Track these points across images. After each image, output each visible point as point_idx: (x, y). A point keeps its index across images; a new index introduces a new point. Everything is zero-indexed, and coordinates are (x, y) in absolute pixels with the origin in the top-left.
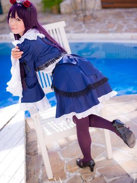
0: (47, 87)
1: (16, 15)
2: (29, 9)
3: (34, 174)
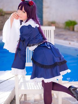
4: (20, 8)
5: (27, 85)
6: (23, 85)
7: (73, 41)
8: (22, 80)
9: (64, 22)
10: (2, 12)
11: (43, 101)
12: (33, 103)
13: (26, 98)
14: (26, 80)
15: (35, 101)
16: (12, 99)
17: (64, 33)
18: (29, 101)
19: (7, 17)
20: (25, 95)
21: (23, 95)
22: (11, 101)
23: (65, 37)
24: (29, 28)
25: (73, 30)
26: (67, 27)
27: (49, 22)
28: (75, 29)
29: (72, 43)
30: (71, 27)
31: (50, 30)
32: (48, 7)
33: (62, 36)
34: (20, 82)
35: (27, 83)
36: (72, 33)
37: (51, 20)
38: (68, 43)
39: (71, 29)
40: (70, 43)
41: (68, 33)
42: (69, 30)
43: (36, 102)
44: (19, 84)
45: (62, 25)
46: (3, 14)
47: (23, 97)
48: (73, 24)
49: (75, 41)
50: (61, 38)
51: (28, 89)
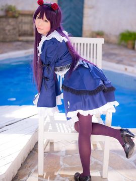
2: (56, 11)
3: (29, 167)
4: (38, 16)
5: (58, 127)
6: (50, 126)
7: (132, 66)
8: (48, 120)
9: (118, 33)
10: (15, 12)
11: (79, 154)
12: (63, 156)
13: (53, 149)
14: (55, 119)
15: (67, 152)
16: (32, 149)
17: (117, 51)
18: (57, 152)
19: (22, 20)
20: (52, 144)
21: (49, 144)
23: (118, 58)
25: (133, 48)
26: (123, 43)
27: (93, 32)
29: (130, 69)
30: (130, 42)
31: (96, 45)
32: (92, 7)
33: (114, 56)
34: (46, 121)
35: (57, 124)
37: (96, 29)
38: (124, 69)
39: (130, 46)
40: (126, 69)
41: (124, 53)
42: (126, 47)
43: (69, 156)
44: (45, 124)
45: (114, 39)
46: (17, 15)
48: (133, 37)
50: (111, 61)
51: (59, 131)
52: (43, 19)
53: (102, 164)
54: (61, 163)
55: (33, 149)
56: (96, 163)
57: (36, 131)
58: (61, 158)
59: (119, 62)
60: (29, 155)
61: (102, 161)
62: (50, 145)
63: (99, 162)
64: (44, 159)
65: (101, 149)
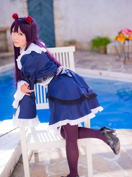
0: (44, 103)
1: (19, 29)
2: (30, 24)
4: (13, 30)
5: (39, 137)
6: (32, 137)
7: (106, 70)
8: (29, 131)
9: (89, 40)
12: (49, 165)
13: (38, 158)
14: (37, 130)
15: (52, 161)
16: (17, 162)
17: (90, 58)
18: (42, 162)
20: (36, 154)
21: (33, 155)
22: (14, 164)
23: (92, 64)
24: (33, 56)
25: (105, 52)
26: (95, 48)
28: (108, 51)
29: (104, 73)
30: (102, 47)
31: (68, 53)
33: (88, 63)
34: (27, 133)
35: (38, 134)
36: (104, 57)
38: (99, 74)
39: (102, 51)
40: (101, 74)
41: (97, 58)
42: (99, 52)
43: (54, 164)
44: (27, 135)
45: (86, 46)
47: (33, 158)
48: (104, 42)
49: (110, 70)
50: (86, 67)
51: (41, 141)
52: (17, 32)
53: (86, 167)
54: (47, 172)
55: (19, 162)
56: (81, 168)
57: (20, 144)
58: (47, 167)
59: (93, 68)
60: (15, 168)
61: (86, 165)
62: (35, 156)
63: (84, 166)
64: (30, 171)
65: (84, 154)
